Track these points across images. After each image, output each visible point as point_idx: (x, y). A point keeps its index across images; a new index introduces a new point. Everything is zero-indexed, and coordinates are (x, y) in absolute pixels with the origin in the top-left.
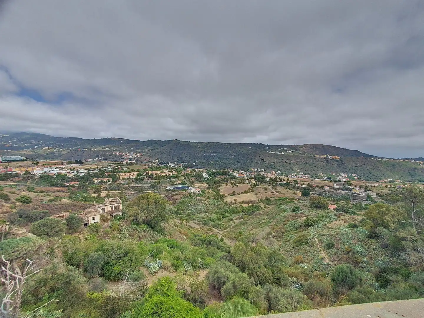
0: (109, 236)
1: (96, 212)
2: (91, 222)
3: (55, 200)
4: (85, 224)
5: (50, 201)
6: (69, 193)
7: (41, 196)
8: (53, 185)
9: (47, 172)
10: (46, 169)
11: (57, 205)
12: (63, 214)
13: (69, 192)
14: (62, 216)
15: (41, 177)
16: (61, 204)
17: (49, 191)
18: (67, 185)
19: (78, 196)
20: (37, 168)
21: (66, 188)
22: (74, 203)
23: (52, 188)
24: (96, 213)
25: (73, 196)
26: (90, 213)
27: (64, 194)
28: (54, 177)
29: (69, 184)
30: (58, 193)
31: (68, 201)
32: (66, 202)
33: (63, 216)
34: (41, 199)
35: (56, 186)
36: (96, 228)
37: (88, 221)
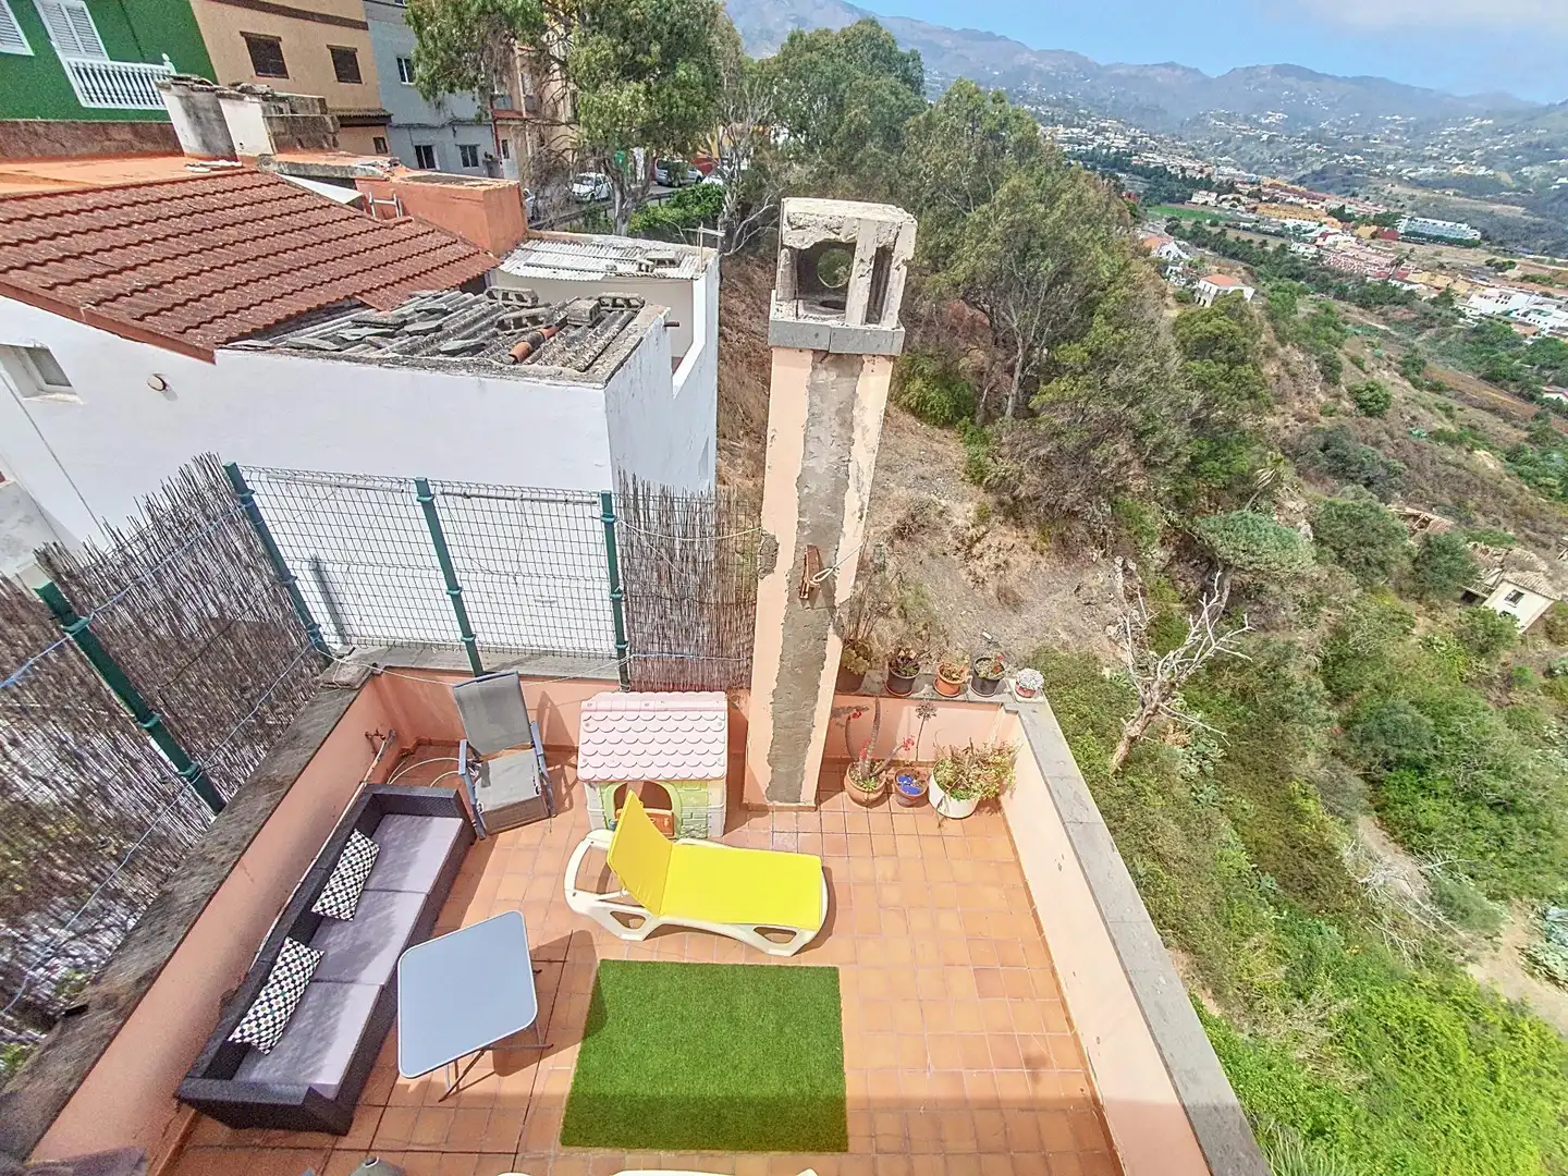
0: (1511, 694)
1: (1550, 579)
2: (1497, 603)
3: (1452, 441)
4: (1468, 593)
5: (1437, 436)
6: (1525, 434)
7: (1423, 407)
8: (1492, 378)
9: (1514, 314)
10: (1520, 301)
11: (1447, 463)
12: (1432, 516)
13: (1528, 429)
14: (1424, 520)
15: (1475, 331)
16: (1458, 466)
17: (1460, 395)
18: (1546, 396)
19: (1550, 460)
20: (1488, 290)
21: (1534, 408)
22: (1510, 484)
23: (1483, 384)
24: (1545, 586)
25: (1531, 452)
26: (1522, 569)
27: (1506, 429)
28: (1521, 345)
29: (1554, 396)
30: (1486, 416)
31: (1491, 466)
32: (1485, 466)
33: (1426, 522)
34: (1414, 418)
35: (1500, 383)
36: (1488, 638)
37: (1490, 592)
